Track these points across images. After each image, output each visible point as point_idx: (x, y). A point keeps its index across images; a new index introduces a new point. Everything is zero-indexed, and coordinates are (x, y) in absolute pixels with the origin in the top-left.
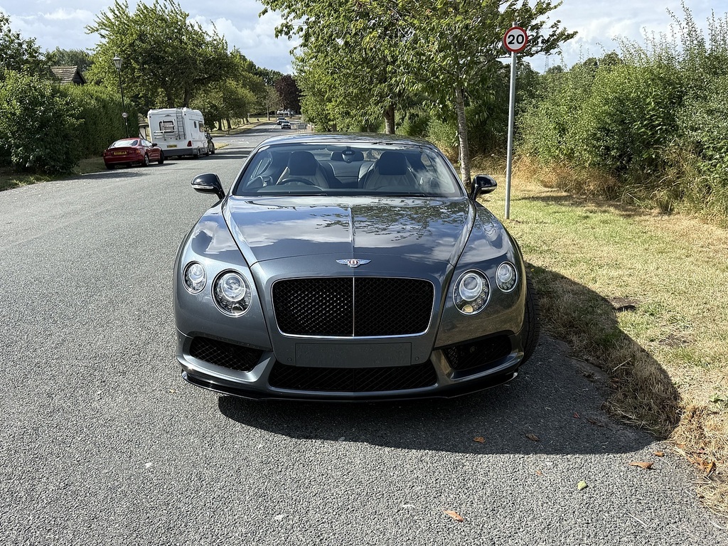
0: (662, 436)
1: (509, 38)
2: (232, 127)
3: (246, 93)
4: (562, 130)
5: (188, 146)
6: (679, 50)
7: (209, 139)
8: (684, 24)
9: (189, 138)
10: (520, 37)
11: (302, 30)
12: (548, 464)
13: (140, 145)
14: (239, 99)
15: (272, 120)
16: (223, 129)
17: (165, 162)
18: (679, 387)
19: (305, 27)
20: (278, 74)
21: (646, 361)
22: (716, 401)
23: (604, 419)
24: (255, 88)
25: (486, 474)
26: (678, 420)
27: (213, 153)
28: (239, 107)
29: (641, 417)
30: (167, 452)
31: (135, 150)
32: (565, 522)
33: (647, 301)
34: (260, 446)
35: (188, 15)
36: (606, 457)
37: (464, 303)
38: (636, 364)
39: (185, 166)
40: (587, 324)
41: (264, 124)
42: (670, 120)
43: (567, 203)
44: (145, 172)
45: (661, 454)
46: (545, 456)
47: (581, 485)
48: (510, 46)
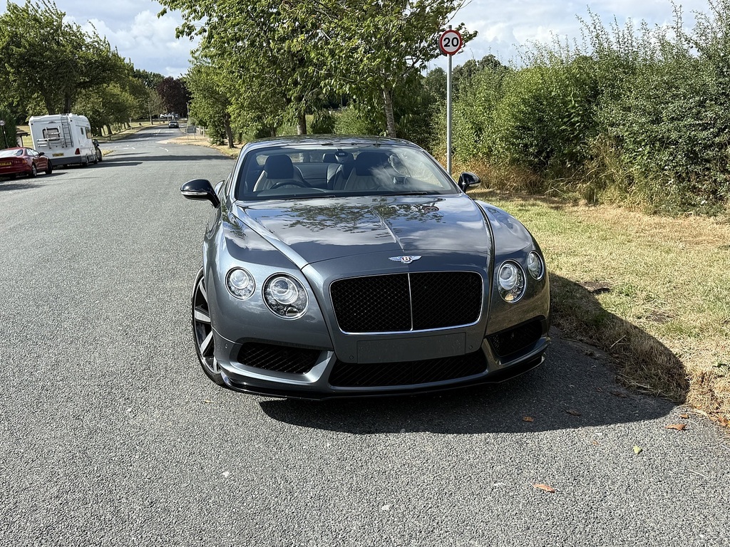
0: (680, 401)
1: (445, 40)
2: (113, 133)
3: (128, 98)
4: (479, 129)
5: (76, 154)
6: (589, 51)
7: (96, 145)
8: (592, 29)
9: (77, 146)
10: (455, 40)
11: (205, 31)
12: (599, 434)
13: (26, 154)
14: (119, 103)
15: (156, 124)
16: (103, 134)
17: (53, 172)
18: (680, 356)
19: (207, 28)
20: (158, 76)
21: (641, 336)
22: (719, 366)
23: (623, 391)
24: (136, 91)
25: (550, 449)
26: (688, 386)
27: (100, 160)
28: (119, 111)
29: (654, 386)
30: (239, 459)
31: (21, 160)
32: (640, 483)
33: (616, 282)
34: (328, 445)
35: (64, 15)
36: (642, 423)
37: (505, 293)
38: (633, 339)
39: (79, 175)
40: (571, 308)
41: (148, 128)
42: (587, 116)
43: (494, 198)
44: (36, 183)
45: (686, 416)
46: (592, 428)
47: (636, 449)
48: (446, 48)
